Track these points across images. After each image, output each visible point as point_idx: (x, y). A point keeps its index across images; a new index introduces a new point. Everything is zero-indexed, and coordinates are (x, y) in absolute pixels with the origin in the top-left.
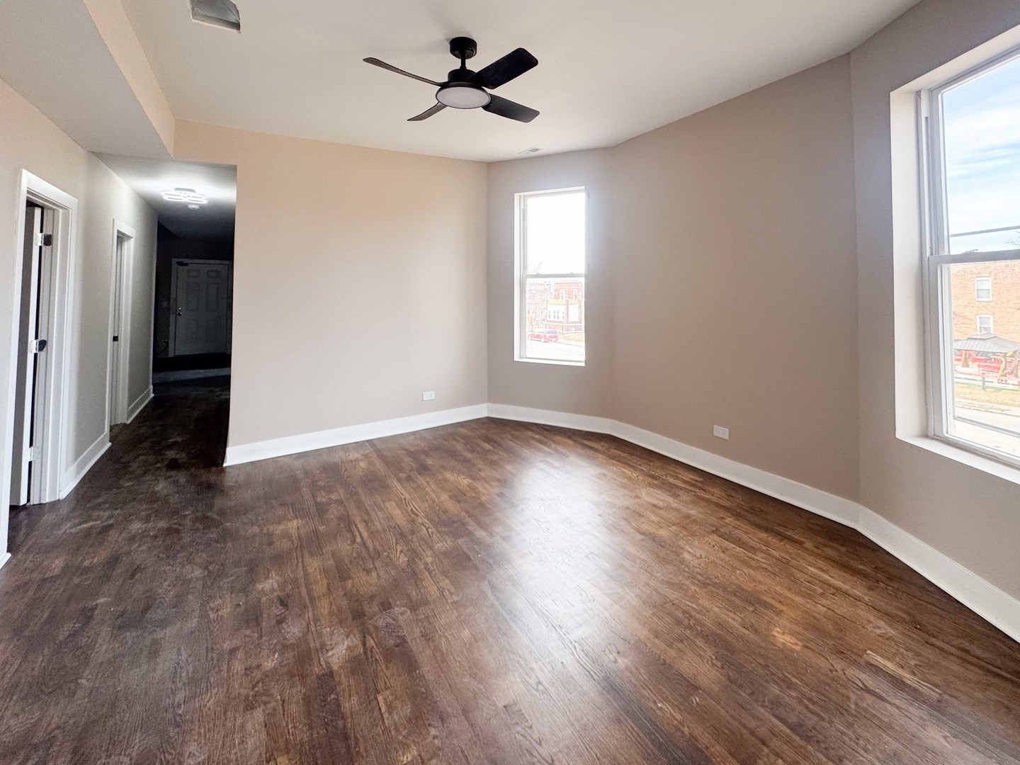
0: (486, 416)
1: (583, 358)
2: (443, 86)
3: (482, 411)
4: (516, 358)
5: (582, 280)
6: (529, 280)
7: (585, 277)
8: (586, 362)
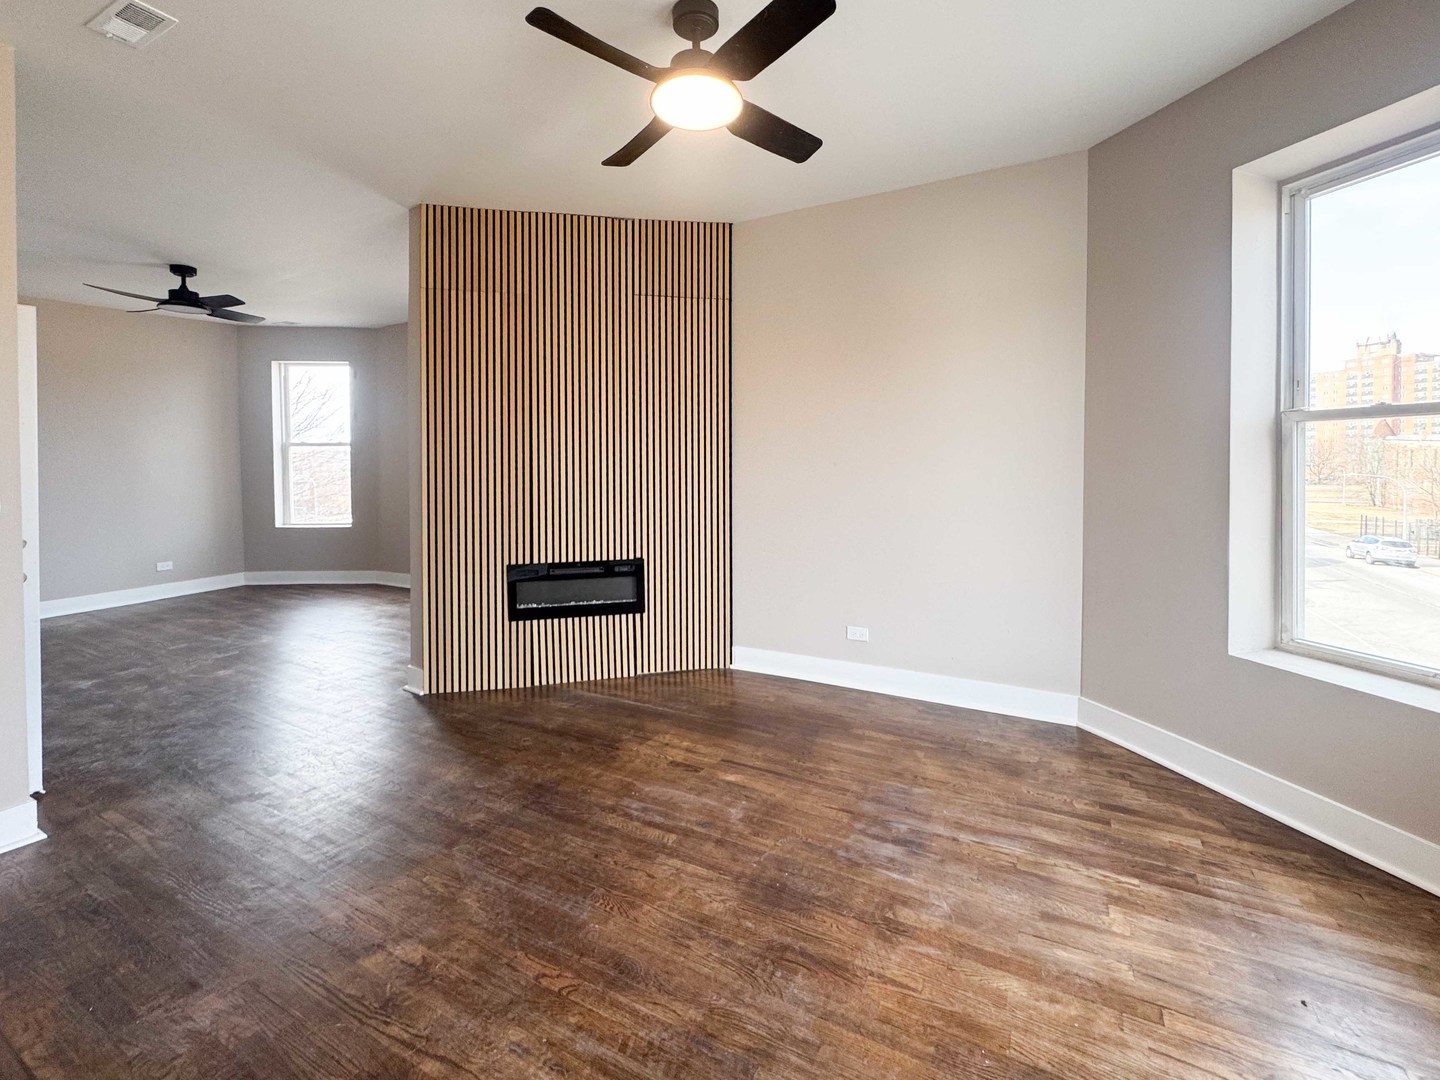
0: (244, 584)
1: (350, 520)
2: (163, 302)
3: (239, 580)
4: (278, 524)
5: (348, 449)
6: (292, 449)
7: (351, 445)
8: (352, 524)
